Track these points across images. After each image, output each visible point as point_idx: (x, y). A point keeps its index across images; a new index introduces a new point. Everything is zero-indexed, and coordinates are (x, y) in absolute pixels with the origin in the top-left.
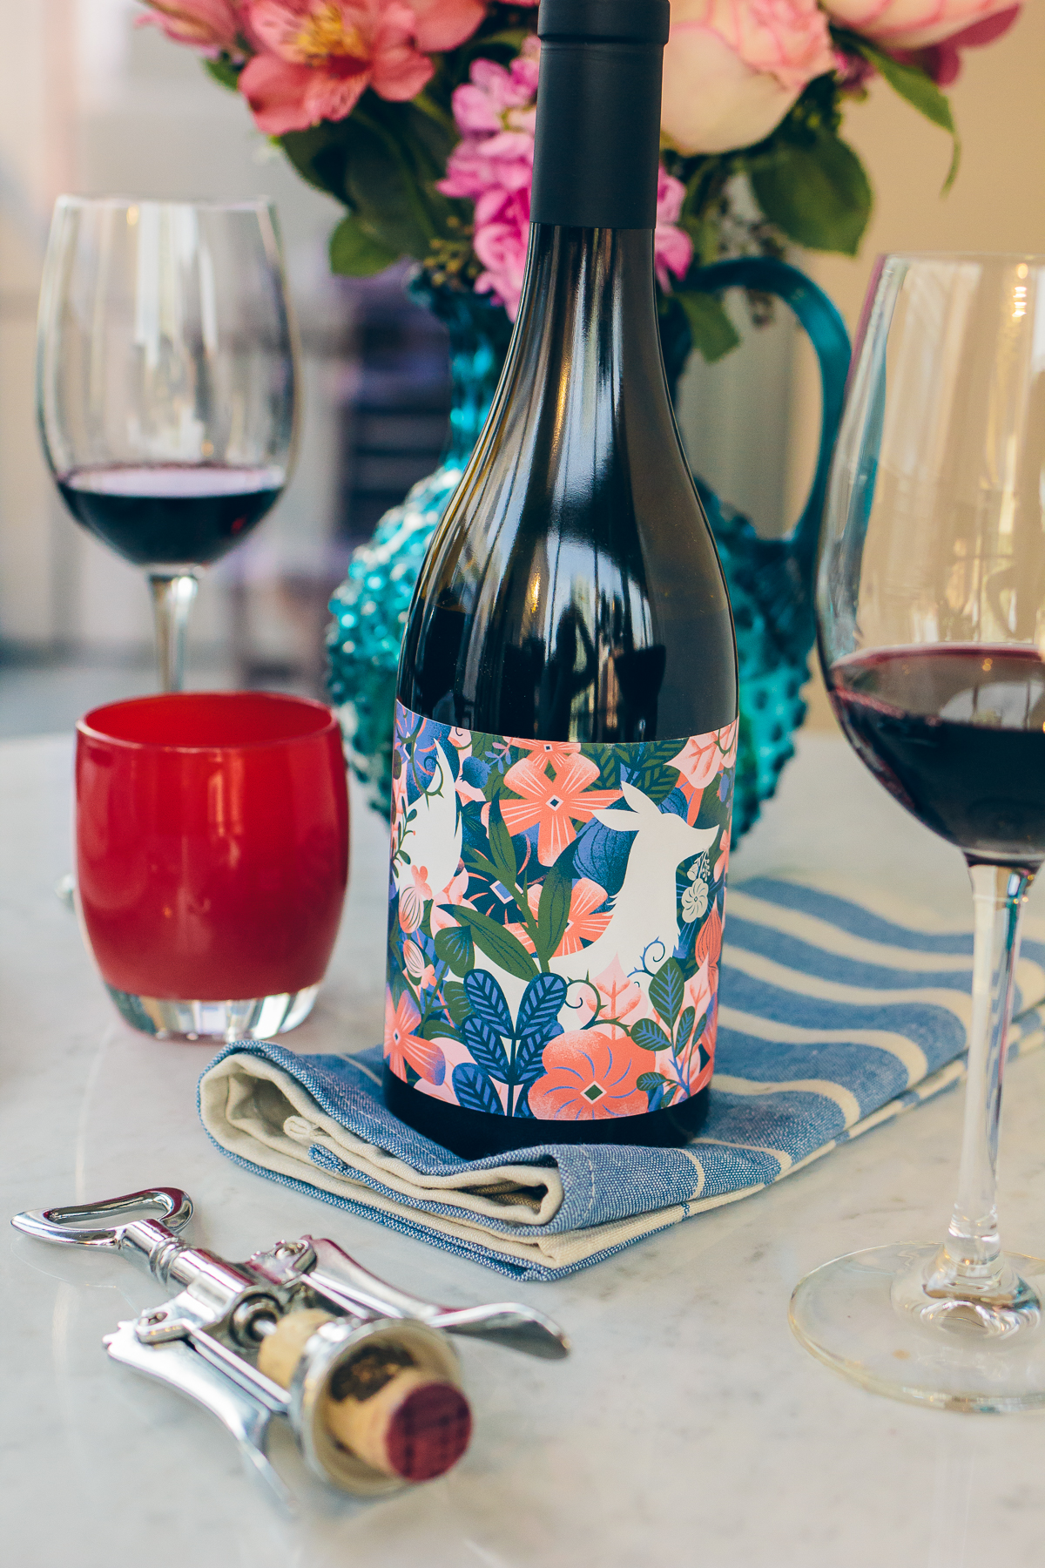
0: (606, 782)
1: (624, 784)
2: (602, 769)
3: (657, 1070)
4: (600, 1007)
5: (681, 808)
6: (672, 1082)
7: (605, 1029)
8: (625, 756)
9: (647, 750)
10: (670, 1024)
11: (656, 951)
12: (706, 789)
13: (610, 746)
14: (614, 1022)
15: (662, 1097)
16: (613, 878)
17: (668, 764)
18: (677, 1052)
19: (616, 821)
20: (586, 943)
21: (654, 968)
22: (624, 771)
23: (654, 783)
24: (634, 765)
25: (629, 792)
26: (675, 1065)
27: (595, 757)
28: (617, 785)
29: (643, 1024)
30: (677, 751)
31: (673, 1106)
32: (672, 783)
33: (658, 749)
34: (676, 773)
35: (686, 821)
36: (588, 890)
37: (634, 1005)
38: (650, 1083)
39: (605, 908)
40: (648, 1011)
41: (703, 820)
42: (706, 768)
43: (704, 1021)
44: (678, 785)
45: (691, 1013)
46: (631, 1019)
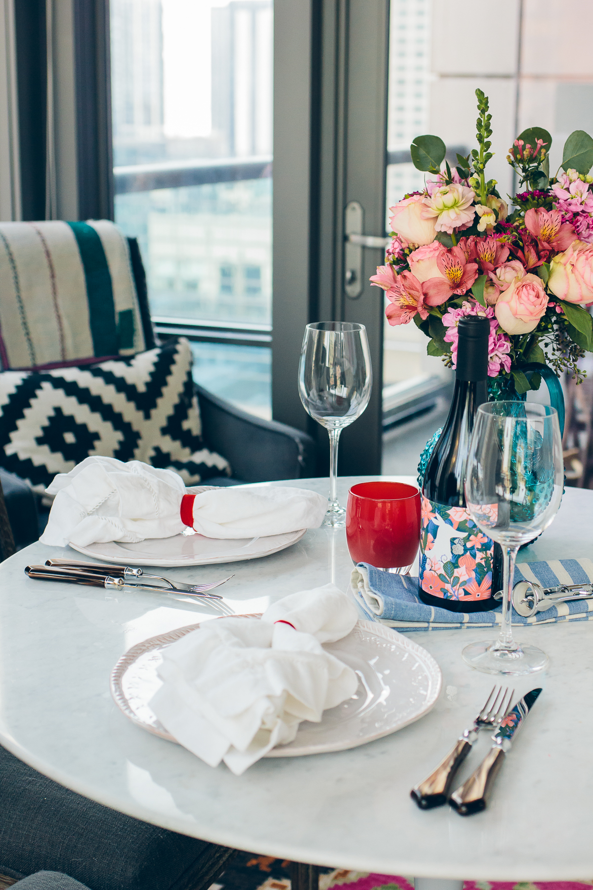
0: (433, 511)
1: (436, 513)
2: (433, 507)
3: (446, 588)
4: (432, 567)
5: (451, 524)
6: (451, 593)
7: (433, 572)
8: (437, 507)
9: (441, 506)
10: (450, 578)
11: (444, 558)
12: (460, 522)
13: (434, 503)
14: (435, 571)
15: (447, 596)
16: (435, 536)
17: (447, 512)
18: (453, 586)
19: (435, 522)
20: (430, 549)
21: (445, 562)
22: (437, 510)
23: (443, 515)
24: (439, 509)
25: (437, 515)
26: (452, 589)
27: (432, 504)
28: (435, 513)
29: (440, 574)
30: (449, 509)
31: (452, 600)
32: (448, 517)
33: (444, 507)
34: (449, 515)
35: (452, 527)
36: (431, 536)
37: (439, 569)
38: (445, 592)
39: (433, 542)
40: (443, 572)
41: (458, 529)
42: (461, 516)
43: (465, 583)
44: (450, 518)
45: (458, 578)
46: (439, 572)
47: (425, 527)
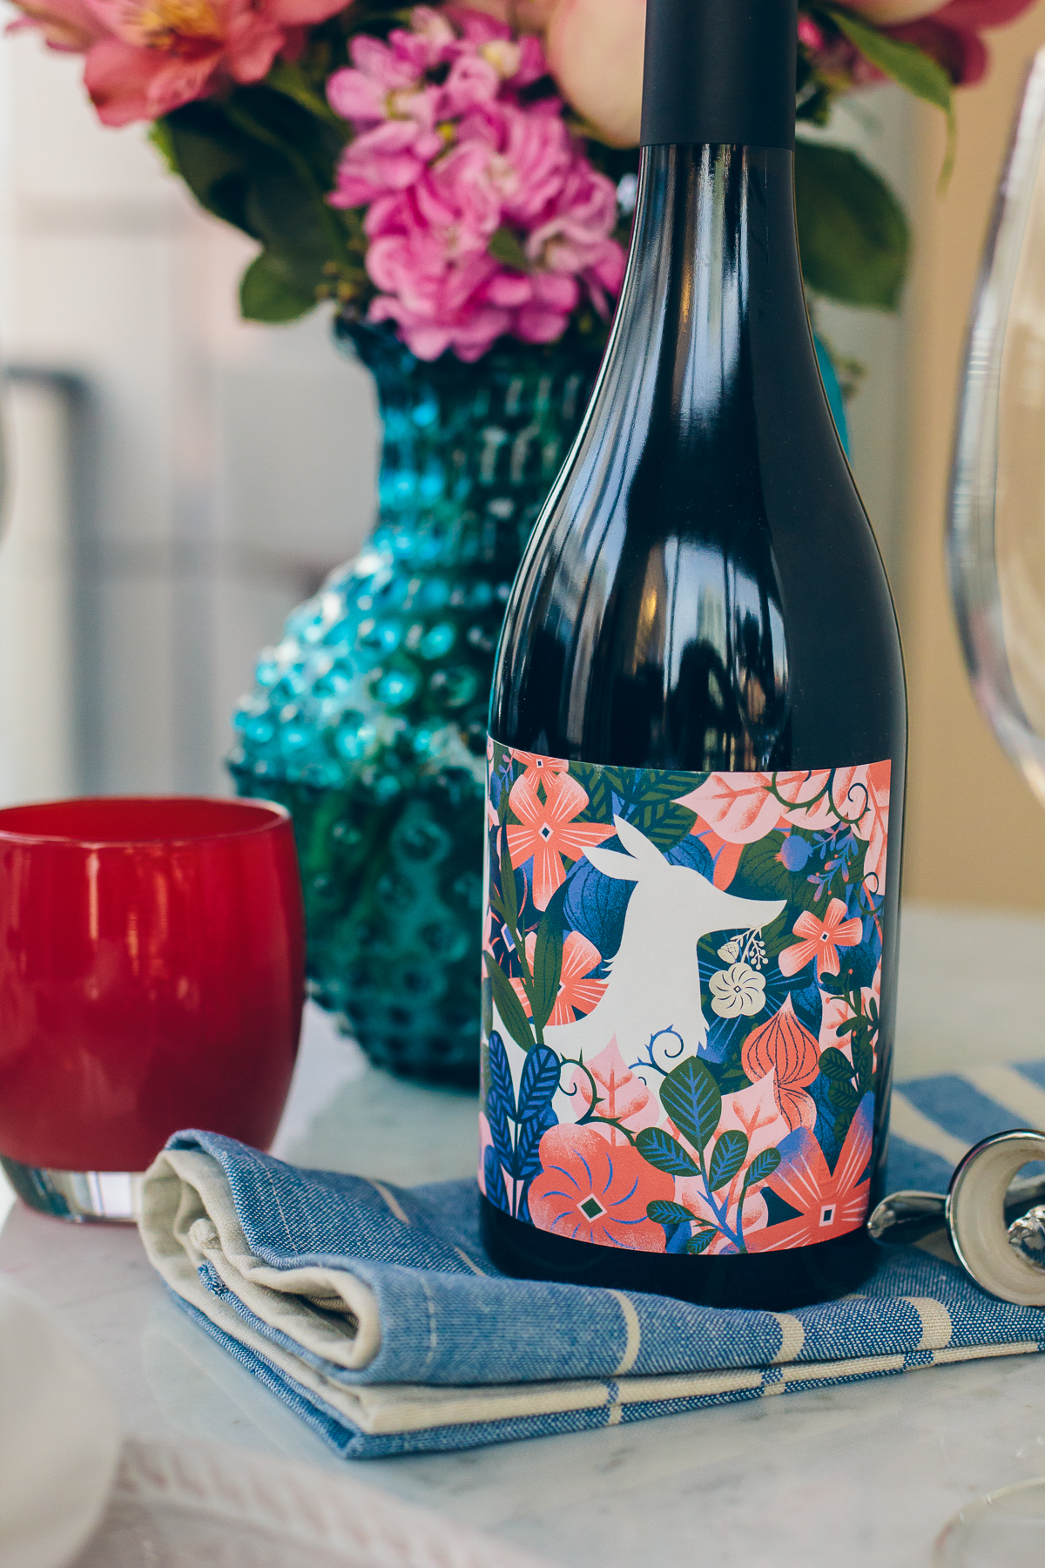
0: (595, 813)
1: (616, 818)
2: (591, 795)
3: (678, 1200)
4: (595, 1100)
5: (702, 861)
6: (704, 1223)
7: (603, 1129)
8: (618, 783)
9: (646, 779)
10: (700, 1145)
11: (668, 1043)
12: (749, 848)
13: (599, 767)
14: (614, 1122)
15: (688, 1240)
16: (609, 939)
17: (677, 801)
18: (713, 1184)
19: (609, 864)
20: (579, 1015)
21: (669, 1066)
22: (617, 802)
23: (656, 823)
24: (630, 796)
25: (624, 829)
26: (711, 1201)
27: (583, 779)
28: (608, 819)
29: (649, 1133)
30: (690, 788)
31: (710, 1257)
32: (686, 828)
33: (664, 780)
34: (692, 817)
35: (710, 879)
36: (580, 948)
37: (639, 1106)
38: (672, 1217)
39: (599, 973)
40: (661, 1120)
41: (743, 887)
42: (751, 817)
43: (772, 1158)
44: (694, 832)
45: (739, 1140)
46: (636, 1124)
47: (542, 904)
